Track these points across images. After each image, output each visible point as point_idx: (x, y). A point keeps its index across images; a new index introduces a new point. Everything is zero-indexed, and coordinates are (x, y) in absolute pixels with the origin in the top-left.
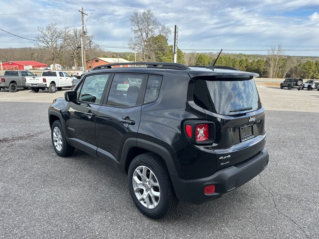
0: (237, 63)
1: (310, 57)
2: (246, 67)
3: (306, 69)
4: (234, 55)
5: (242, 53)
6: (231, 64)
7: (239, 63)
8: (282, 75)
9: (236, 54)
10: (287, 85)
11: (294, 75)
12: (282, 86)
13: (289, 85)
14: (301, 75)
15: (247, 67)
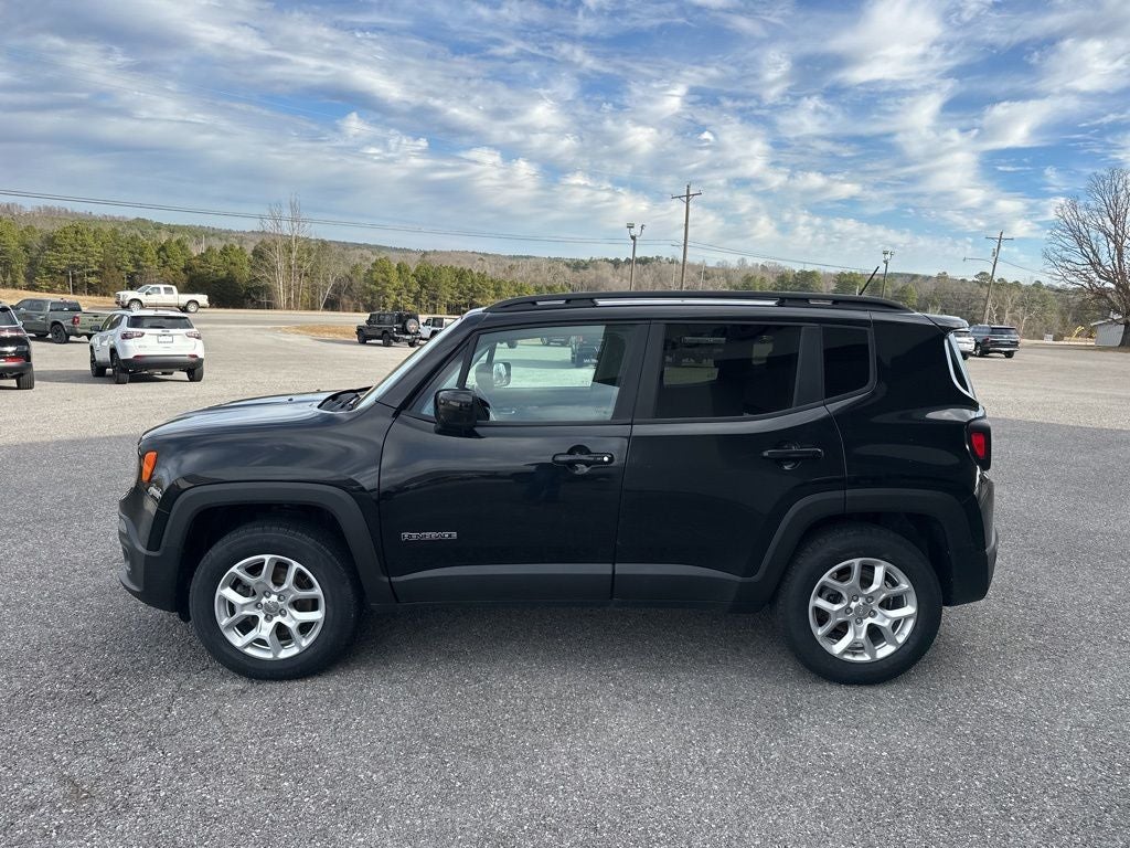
0: (151, 254)
1: (368, 247)
2: (184, 270)
3: (376, 283)
4: (118, 222)
5: (147, 218)
6: (127, 256)
7: (158, 253)
8: (313, 300)
9: (123, 218)
10: (380, 333)
11: (345, 301)
12: (364, 336)
13: (385, 332)
14: (365, 300)
15: (190, 269)
